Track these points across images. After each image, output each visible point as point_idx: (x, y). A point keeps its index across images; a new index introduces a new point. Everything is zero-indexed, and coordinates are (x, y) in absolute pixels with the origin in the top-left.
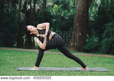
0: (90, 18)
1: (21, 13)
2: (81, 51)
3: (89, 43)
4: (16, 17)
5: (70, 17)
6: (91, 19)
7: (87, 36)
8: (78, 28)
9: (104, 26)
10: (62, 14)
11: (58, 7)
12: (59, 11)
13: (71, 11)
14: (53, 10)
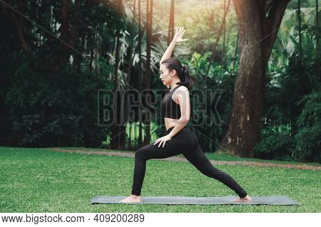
0: (271, 82)
1: (119, 71)
2: (251, 155)
3: (268, 138)
4: (108, 82)
5: (225, 81)
6: (274, 83)
7: (264, 121)
8: (244, 105)
9: (300, 99)
10: (210, 72)
11: (202, 59)
12: (202, 67)
13: (231, 66)
14: (190, 64)
